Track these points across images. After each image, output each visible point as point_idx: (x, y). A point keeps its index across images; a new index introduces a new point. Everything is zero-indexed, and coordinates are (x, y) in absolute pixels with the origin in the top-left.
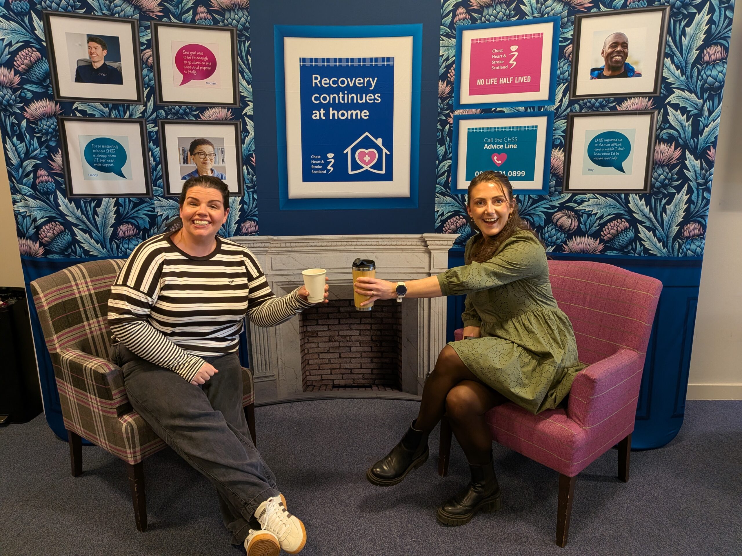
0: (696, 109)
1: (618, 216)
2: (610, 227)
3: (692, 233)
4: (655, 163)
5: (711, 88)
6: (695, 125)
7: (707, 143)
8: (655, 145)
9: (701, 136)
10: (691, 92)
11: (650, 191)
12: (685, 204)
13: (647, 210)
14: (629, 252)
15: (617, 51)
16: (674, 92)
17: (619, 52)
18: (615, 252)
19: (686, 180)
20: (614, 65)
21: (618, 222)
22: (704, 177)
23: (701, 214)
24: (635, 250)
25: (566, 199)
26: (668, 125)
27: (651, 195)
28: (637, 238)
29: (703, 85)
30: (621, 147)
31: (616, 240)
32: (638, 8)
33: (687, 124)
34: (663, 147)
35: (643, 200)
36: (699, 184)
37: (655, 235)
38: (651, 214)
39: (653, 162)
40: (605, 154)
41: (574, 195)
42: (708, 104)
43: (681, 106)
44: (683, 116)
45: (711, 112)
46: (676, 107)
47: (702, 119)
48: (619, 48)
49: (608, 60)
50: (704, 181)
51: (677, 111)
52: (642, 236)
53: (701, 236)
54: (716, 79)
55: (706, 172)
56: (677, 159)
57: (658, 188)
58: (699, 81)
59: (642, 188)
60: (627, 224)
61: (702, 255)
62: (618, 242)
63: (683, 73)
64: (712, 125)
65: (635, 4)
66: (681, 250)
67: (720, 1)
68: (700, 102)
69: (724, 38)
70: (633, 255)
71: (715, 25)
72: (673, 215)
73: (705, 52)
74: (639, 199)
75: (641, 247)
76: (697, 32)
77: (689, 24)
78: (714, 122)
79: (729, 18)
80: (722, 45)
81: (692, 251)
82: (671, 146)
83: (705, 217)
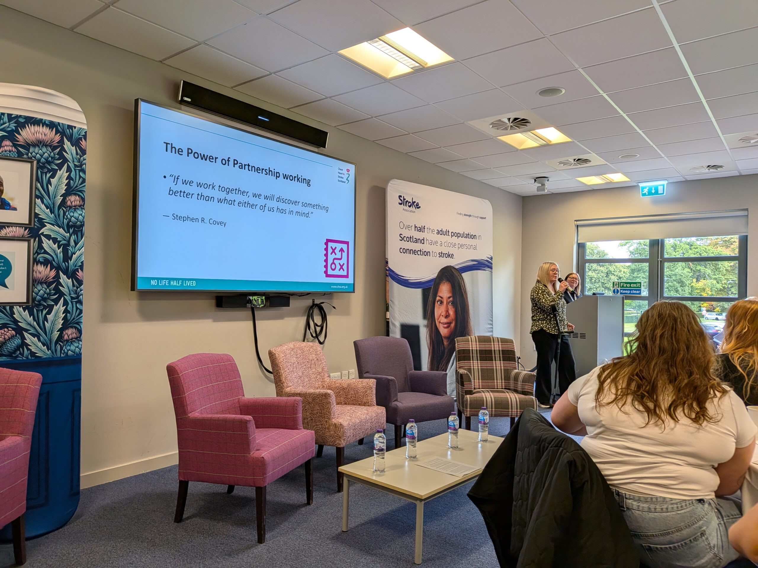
0: (65, 240)
1: (4, 326)
3: (70, 337)
4: (34, 280)
5: (74, 226)
6: (65, 252)
7: (75, 266)
8: (33, 266)
9: (71, 261)
10: (60, 227)
11: (32, 304)
12: (63, 314)
13: (31, 319)
14: (17, 356)
16: (46, 226)
18: (4, 358)
19: (62, 294)
21: (5, 331)
22: (76, 292)
23: (76, 321)
24: (22, 354)
26: (43, 250)
27: (33, 307)
28: (24, 344)
29: (68, 223)
30: (3, 266)
31: (4, 347)
32: (10, 157)
33: (59, 251)
34: (41, 268)
35: (27, 311)
36: (72, 298)
37: (39, 340)
38: (35, 323)
39: (33, 280)
42: (73, 237)
43: (52, 237)
44: (55, 244)
45: (76, 244)
46: (48, 237)
47: (70, 248)
50: (76, 295)
51: (49, 241)
52: (28, 341)
53: (78, 339)
54: (78, 220)
55: (77, 288)
56: (53, 278)
57: (39, 301)
58: (65, 220)
59: (25, 301)
60: (13, 332)
61: (81, 354)
62: (6, 349)
63: (52, 212)
64: (78, 253)
65: (7, 154)
66: (63, 351)
67: (75, 164)
68: (67, 235)
69: (81, 191)
70: (21, 359)
71: (73, 181)
72: (53, 323)
73: (68, 199)
74: (23, 311)
75: (28, 351)
76: (60, 184)
77: (53, 176)
78: (79, 250)
79: (82, 178)
80: (79, 196)
81: (72, 351)
82: (47, 267)
83: (80, 323)
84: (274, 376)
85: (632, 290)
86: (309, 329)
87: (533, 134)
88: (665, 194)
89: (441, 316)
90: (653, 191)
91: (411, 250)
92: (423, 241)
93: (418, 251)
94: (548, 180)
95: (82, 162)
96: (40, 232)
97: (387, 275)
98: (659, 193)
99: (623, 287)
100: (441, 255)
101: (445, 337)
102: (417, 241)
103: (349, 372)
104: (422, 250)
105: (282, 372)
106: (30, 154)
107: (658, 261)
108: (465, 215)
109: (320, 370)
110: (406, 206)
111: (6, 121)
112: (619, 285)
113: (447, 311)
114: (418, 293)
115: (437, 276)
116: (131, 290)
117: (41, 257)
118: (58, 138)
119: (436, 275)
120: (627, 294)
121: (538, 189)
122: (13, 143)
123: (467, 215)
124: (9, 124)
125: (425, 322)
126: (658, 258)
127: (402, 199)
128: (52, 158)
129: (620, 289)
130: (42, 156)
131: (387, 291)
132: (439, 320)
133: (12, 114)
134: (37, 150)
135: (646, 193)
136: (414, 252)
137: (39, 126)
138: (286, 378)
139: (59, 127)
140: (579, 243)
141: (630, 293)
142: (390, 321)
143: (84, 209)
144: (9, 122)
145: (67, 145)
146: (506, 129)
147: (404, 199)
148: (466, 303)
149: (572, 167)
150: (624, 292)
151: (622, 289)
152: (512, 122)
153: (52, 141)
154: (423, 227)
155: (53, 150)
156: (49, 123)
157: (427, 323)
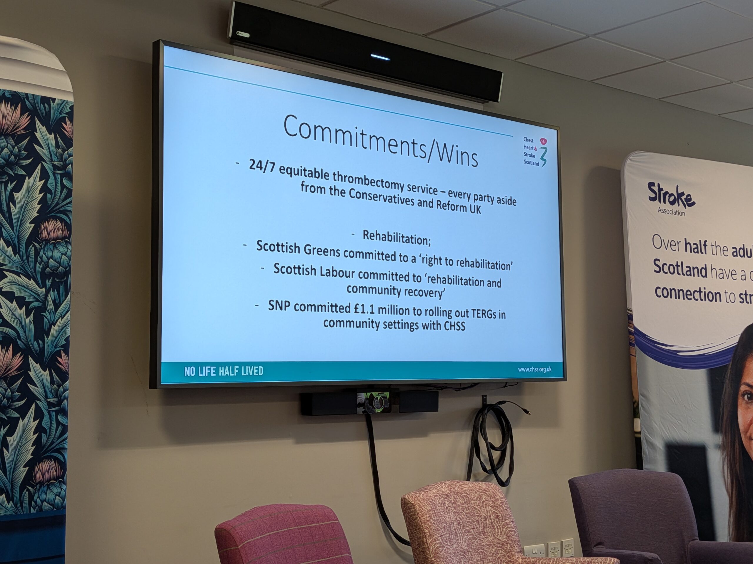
0: (38, 301)
3: (47, 476)
5: (54, 274)
6: (38, 321)
7: (56, 347)
9: (48, 337)
10: (29, 277)
12: (34, 434)
16: (6, 276)
19: (32, 398)
22: (56, 395)
23: (57, 447)
26: (1, 320)
29: (43, 269)
33: (27, 320)
36: (50, 405)
42: (52, 295)
43: (16, 295)
44: (21, 309)
45: (57, 306)
46: (10, 296)
47: (47, 314)
50: (56, 399)
51: (12, 303)
53: (60, 480)
54: (59, 263)
55: (59, 386)
56: (18, 369)
58: (38, 264)
61: (64, 507)
63: (16, 251)
64: (60, 322)
66: (33, 503)
67: (54, 166)
68: (41, 292)
69: (64, 212)
71: (51, 194)
72: (18, 451)
73: (42, 227)
76: (29, 201)
77: (17, 189)
78: (62, 318)
79: (67, 188)
80: (62, 221)
81: (48, 503)
82: (7, 350)
83: (62, 451)
84: (414, 550)
86: (478, 455)
91: (679, 291)
92: (703, 271)
93: (695, 291)
95: (66, 161)
97: (631, 344)
100: (745, 298)
102: (691, 272)
103: (562, 542)
104: (702, 290)
105: (429, 541)
109: (503, 538)
110: (665, 202)
114: (699, 378)
115: (739, 343)
116: (151, 387)
118: (25, 121)
119: (736, 341)
125: (719, 439)
127: (656, 188)
128: (16, 156)
131: (633, 376)
132: (748, 434)
136: (687, 294)
138: (436, 554)
139: (27, 102)
142: (643, 437)
143: (71, 245)
145: (41, 131)
147: (660, 190)
153: (16, 127)
154: (703, 243)
155: (17, 142)
156: (10, 96)
157: (723, 441)
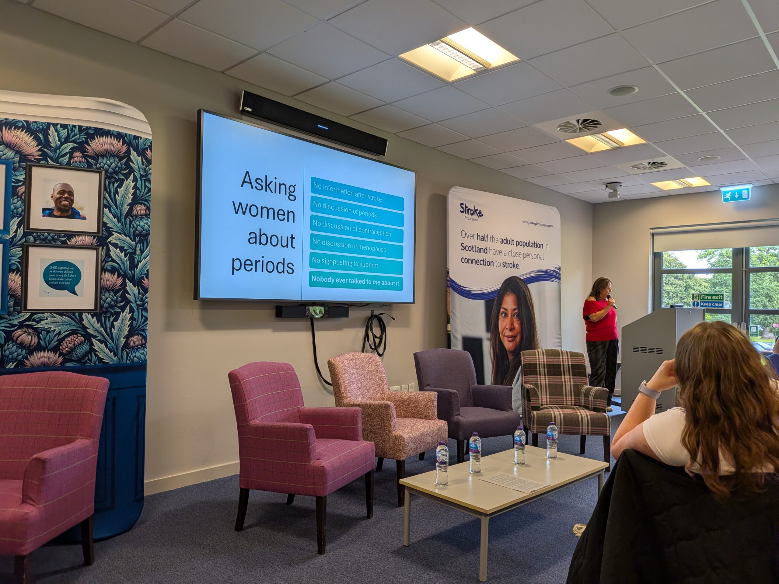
0: (131, 249)
1: (74, 332)
2: (67, 342)
3: (136, 344)
4: (102, 288)
5: (140, 234)
6: (131, 260)
7: (141, 275)
8: (101, 274)
9: (137, 269)
10: (126, 236)
11: (100, 311)
12: (129, 321)
13: (98, 326)
14: (86, 362)
15: (65, 197)
16: (113, 235)
17: (66, 199)
18: (74, 363)
19: (128, 302)
20: (63, 207)
21: (74, 337)
22: (142, 300)
23: (142, 328)
24: (91, 361)
25: (25, 318)
26: (110, 259)
27: (101, 314)
28: (92, 350)
29: (134, 232)
30: (73, 274)
31: (74, 353)
32: (80, 167)
33: (125, 259)
34: (108, 276)
35: (95, 318)
36: (138, 305)
37: (106, 346)
38: (103, 330)
40: (59, 279)
41: (33, 314)
42: (139, 246)
44: (122, 253)
45: (142, 252)
46: (116, 246)
47: (136, 256)
48: (66, 195)
49: (57, 203)
50: (141, 303)
51: (117, 249)
52: (96, 347)
53: (144, 345)
54: (143, 229)
55: (143, 296)
56: (120, 286)
57: (107, 308)
58: (131, 229)
59: (93, 308)
60: (82, 338)
61: (146, 361)
62: (76, 354)
63: (119, 221)
64: (144, 261)
65: (78, 164)
66: (128, 358)
67: (140, 174)
68: (133, 244)
69: (146, 201)
70: (89, 365)
71: (139, 190)
72: (120, 330)
73: (134, 208)
74: (91, 318)
75: (96, 357)
76: (127, 193)
77: (120, 186)
78: (145, 259)
79: (148, 187)
80: (145, 205)
81: (137, 358)
82: (114, 275)
83: (145, 331)
84: (333, 387)
85: (714, 302)
86: (368, 341)
87: (604, 136)
88: (750, 199)
89: (506, 329)
90: (737, 196)
91: (473, 260)
92: (486, 250)
93: (481, 260)
94: (621, 185)
95: (147, 172)
96: (108, 241)
97: (448, 286)
98: (743, 198)
99: (703, 299)
100: (505, 265)
101: (510, 352)
102: (479, 250)
103: (409, 385)
104: (485, 260)
105: (341, 382)
106: (98, 164)
107: (742, 271)
108: (531, 223)
109: (380, 382)
110: (468, 214)
111: (77, 133)
112: (699, 297)
113: (512, 324)
114: (481, 305)
116: (194, 299)
117: (108, 265)
118: (124, 148)
119: (500, 286)
120: (708, 306)
121: (610, 195)
122: (83, 154)
123: (533, 223)
124: (80, 136)
125: (489, 335)
126: (742, 268)
127: (464, 206)
128: (119, 168)
129: (701, 302)
130: (109, 166)
131: (448, 303)
132: (503, 333)
133: (82, 126)
134: (105, 160)
135: (728, 198)
136: (477, 262)
137: (107, 137)
138: (345, 389)
139: (126, 138)
140: (655, 253)
141: (711, 306)
142: (451, 333)
143: (150, 218)
144: (80, 134)
145: (134, 155)
146: (575, 131)
147: (466, 207)
148: (533, 316)
149: (646, 171)
150: (705, 304)
151: (702, 302)
152: (581, 124)
153: (119, 152)
154: (486, 236)
155: (120, 160)
156: (116, 134)
157: (491, 337)
